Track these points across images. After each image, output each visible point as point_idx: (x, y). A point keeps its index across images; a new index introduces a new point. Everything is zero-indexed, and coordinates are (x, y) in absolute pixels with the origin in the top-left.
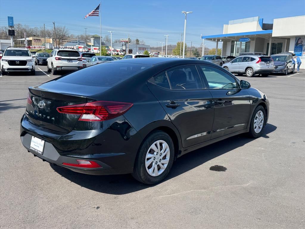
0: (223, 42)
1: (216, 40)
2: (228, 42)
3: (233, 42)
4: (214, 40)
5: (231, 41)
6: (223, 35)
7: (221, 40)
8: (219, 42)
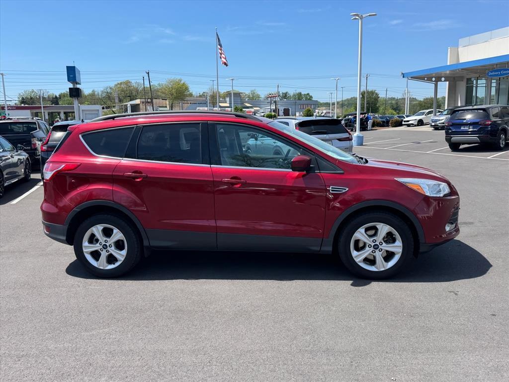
0: (448, 82)
1: (434, 79)
2: (457, 82)
3: (469, 81)
4: (429, 79)
5: (465, 80)
6: (447, 66)
7: (443, 79)
8: (439, 83)
